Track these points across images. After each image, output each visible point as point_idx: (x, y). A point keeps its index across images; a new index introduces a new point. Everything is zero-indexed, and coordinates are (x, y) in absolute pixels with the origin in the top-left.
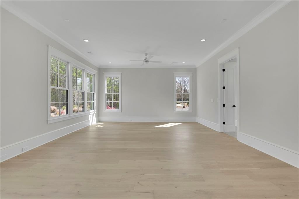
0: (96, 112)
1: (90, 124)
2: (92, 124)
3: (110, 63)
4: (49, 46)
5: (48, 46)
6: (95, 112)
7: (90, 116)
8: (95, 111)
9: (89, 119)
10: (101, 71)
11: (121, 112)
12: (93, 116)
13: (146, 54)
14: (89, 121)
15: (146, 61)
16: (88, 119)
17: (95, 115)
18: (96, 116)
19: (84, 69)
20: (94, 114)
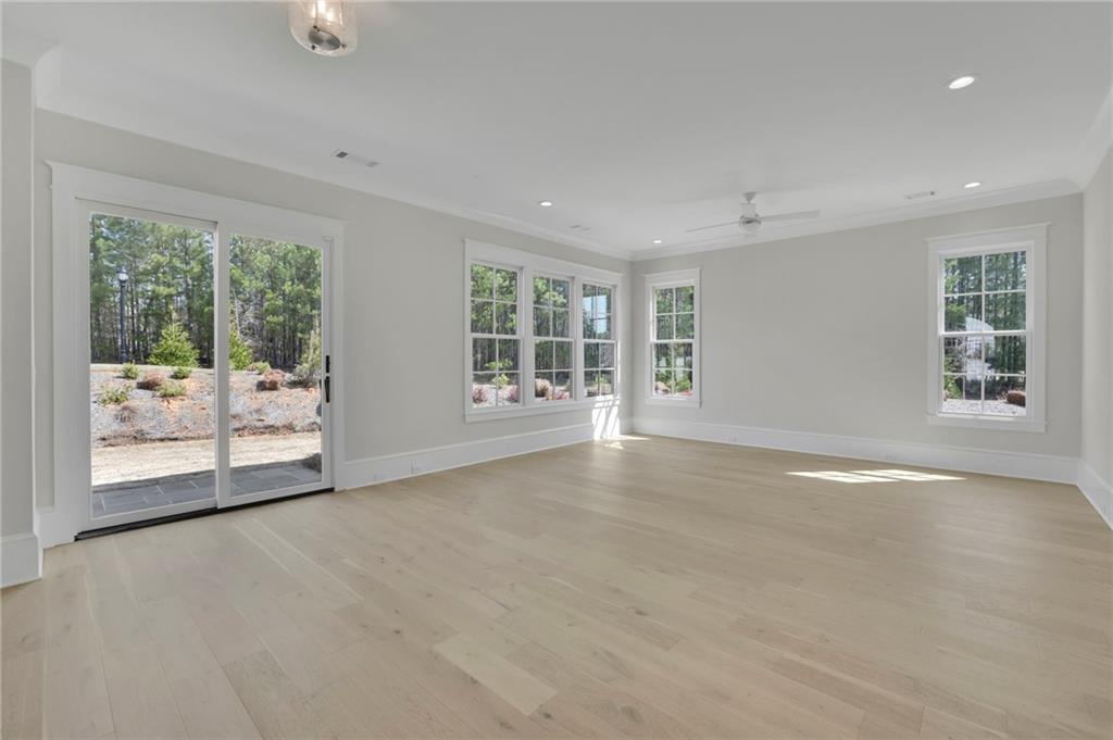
0: (622, 401)
1: (597, 437)
2: (601, 438)
3: (657, 242)
4: (467, 240)
5: (464, 242)
6: (618, 403)
7: (595, 413)
8: (618, 397)
9: (594, 422)
10: (637, 269)
11: (698, 405)
12: (608, 414)
13: (750, 196)
14: (592, 429)
15: (748, 222)
16: (591, 421)
17: (615, 410)
18: (619, 414)
19: (573, 275)
20: (611, 408)
